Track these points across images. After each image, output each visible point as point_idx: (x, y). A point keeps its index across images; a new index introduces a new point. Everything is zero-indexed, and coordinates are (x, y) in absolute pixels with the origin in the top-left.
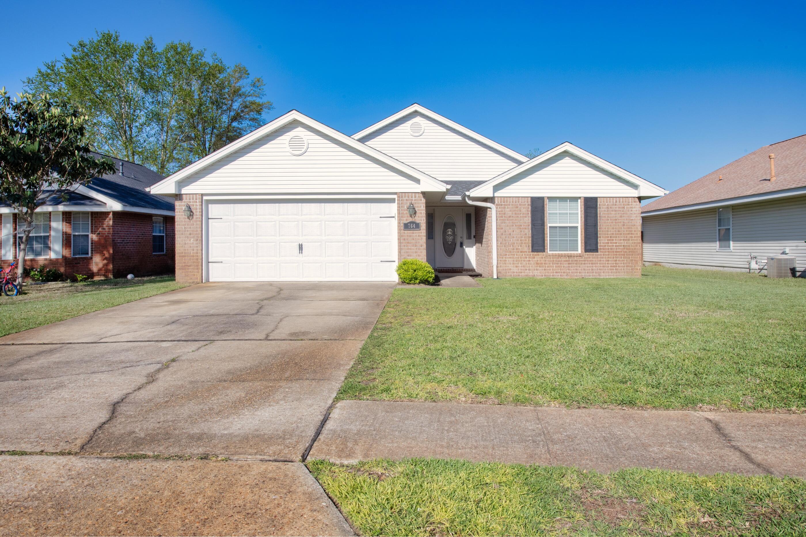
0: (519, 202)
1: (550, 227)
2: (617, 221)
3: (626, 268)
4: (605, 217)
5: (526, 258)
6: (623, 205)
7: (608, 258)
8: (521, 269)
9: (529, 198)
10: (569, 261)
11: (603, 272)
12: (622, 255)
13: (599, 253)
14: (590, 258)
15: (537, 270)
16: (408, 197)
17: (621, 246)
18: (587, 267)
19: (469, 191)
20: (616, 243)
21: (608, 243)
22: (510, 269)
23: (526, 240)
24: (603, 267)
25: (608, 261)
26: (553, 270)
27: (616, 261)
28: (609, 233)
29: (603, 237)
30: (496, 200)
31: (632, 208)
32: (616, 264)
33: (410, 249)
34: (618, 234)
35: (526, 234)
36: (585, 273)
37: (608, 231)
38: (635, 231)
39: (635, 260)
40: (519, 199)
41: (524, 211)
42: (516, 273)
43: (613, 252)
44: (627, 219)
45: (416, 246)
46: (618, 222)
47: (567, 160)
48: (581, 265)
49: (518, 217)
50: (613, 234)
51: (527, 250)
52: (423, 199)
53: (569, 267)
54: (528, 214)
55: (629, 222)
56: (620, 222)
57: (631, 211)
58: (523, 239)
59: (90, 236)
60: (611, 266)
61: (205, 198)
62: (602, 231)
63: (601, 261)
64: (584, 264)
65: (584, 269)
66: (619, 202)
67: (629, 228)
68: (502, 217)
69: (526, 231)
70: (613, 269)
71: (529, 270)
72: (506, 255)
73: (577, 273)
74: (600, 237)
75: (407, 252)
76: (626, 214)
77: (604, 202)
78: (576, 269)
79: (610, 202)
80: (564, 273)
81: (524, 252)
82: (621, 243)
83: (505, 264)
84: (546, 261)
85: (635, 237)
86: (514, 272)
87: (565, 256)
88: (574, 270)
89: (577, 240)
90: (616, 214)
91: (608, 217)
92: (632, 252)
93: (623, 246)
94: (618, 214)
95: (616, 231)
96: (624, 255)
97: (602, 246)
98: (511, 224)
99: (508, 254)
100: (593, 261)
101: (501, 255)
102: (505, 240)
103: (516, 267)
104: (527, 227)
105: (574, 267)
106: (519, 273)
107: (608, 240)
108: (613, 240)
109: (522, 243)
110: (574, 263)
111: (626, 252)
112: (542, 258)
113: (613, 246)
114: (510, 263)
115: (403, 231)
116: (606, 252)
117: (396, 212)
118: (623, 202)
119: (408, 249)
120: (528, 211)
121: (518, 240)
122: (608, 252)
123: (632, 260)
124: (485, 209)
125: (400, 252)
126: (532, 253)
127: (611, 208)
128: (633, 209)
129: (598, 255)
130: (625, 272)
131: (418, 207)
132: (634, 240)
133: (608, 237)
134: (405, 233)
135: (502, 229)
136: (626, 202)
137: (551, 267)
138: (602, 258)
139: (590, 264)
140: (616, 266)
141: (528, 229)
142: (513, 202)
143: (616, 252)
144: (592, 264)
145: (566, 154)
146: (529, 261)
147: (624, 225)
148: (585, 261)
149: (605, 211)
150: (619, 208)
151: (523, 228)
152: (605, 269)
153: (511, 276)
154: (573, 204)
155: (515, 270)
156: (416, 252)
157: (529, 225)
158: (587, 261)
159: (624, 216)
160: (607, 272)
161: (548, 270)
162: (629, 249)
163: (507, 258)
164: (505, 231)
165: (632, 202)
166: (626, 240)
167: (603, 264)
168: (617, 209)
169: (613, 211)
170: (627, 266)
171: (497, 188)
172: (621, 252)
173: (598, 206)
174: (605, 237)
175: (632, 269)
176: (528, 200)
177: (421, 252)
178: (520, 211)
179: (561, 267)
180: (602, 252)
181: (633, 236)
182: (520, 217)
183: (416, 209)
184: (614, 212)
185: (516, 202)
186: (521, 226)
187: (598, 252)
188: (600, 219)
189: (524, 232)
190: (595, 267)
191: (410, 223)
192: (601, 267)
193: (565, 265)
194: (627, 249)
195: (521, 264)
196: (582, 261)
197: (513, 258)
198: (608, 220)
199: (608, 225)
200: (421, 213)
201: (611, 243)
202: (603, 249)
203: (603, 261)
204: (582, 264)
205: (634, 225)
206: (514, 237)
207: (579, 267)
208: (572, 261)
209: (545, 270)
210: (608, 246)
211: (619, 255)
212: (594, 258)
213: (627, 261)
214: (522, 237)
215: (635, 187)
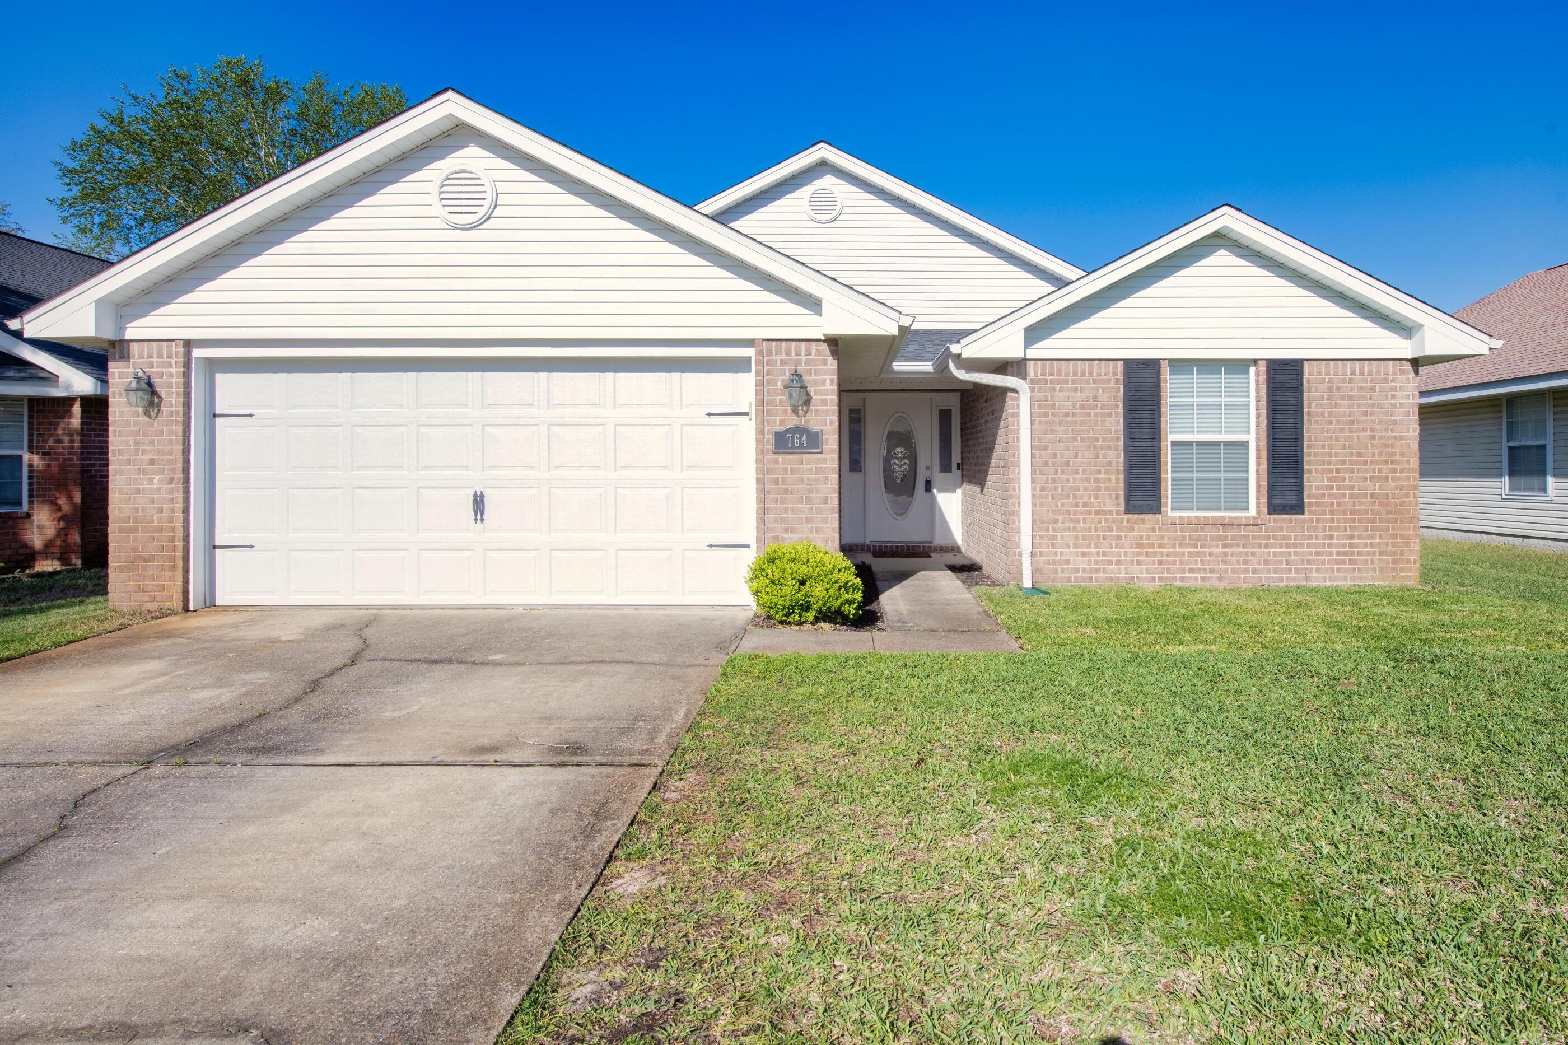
0: (1091, 374)
1: (1174, 444)
2: (1355, 426)
3: (1377, 557)
4: (1322, 414)
5: (1111, 529)
6: (1372, 380)
7: (1331, 529)
8: (1097, 562)
9: (1120, 364)
10: (1226, 537)
11: (1318, 570)
12: (1368, 520)
13: (1306, 516)
14: (1282, 529)
15: (1139, 563)
16: (788, 353)
17: (1365, 496)
18: (1275, 554)
19: (958, 342)
20: (1352, 488)
21: (1331, 488)
22: (1068, 562)
23: (1110, 480)
24: (1318, 554)
25: (1331, 537)
26: (1181, 563)
27: (1352, 537)
28: (1334, 459)
29: (1317, 471)
30: (1031, 367)
31: (1395, 389)
32: (1351, 545)
33: (793, 510)
34: (1357, 463)
35: (1110, 464)
36: (1269, 571)
37: (1330, 455)
38: (1402, 454)
39: (1402, 536)
40: (1091, 367)
41: (1104, 398)
42: (1084, 571)
43: (1345, 512)
44: (1380, 422)
45: (809, 500)
46: (1358, 430)
47: (1222, 259)
48: (1258, 551)
49: (1089, 415)
50: (1344, 462)
51: (1114, 509)
52: (830, 359)
53: (1225, 554)
54: (1117, 406)
55: (1386, 430)
56: (1364, 430)
57: (1394, 397)
58: (1102, 476)
60: (1338, 553)
61: (197, 353)
62: (1315, 454)
63: (1310, 537)
64: (1267, 546)
65: (1267, 562)
66: (1362, 373)
67: (1386, 446)
68: (1046, 415)
69: (1112, 453)
70: (1344, 562)
71: (1118, 563)
72: (1056, 521)
73: (1247, 571)
74: (1310, 471)
75: (783, 520)
76: (1379, 406)
77: (1319, 373)
78: (1245, 562)
79: (1336, 373)
80: (1212, 571)
81: (1105, 513)
82: (1366, 488)
83: (1054, 546)
84: (1162, 537)
85: (1402, 471)
86: (1077, 570)
87: (1215, 524)
88: (1238, 562)
89: (1247, 479)
90: (1351, 406)
91: (1331, 414)
92: (1394, 512)
93: (1372, 495)
94: (1359, 405)
95: (1352, 454)
96: (1373, 521)
97: (1315, 496)
98: (1070, 435)
99: (1060, 518)
100: (1289, 537)
101: (1042, 522)
102: (1054, 480)
103: (1084, 554)
104: (1112, 444)
105: (1240, 554)
106: (1092, 571)
107: (1330, 479)
108: (1344, 479)
109: (1099, 488)
110: (1238, 545)
111: (1378, 512)
112: (1153, 529)
113: (1344, 495)
114: (1068, 546)
115: (770, 457)
116: (1324, 513)
117: (752, 397)
118: (1370, 373)
119: (786, 511)
120: (1115, 398)
121: (1088, 480)
122: (1332, 512)
123: (1394, 536)
124: (1002, 392)
125: (762, 520)
126: (1126, 517)
127: (1338, 389)
128: (1398, 393)
129: (1304, 521)
130: (1374, 569)
131: (815, 383)
132: (1400, 479)
133: (1331, 471)
134: (776, 462)
135: (1046, 448)
136: (1378, 373)
137: (1176, 554)
138: (1316, 529)
139: (1281, 546)
140: (1352, 554)
141: (1117, 448)
142: (1075, 374)
143: (1352, 512)
144: (1287, 546)
145: (1220, 239)
146: (1119, 537)
147: (1373, 438)
148: (1268, 538)
149: (1322, 398)
150: (1361, 389)
151: (1102, 447)
152: (1323, 562)
153: (1069, 579)
154: (1237, 379)
155: (1081, 563)
156: (809, 521)
157: (1118, 439)
158: (1275, 538)
159: (1372, 414)
160: (1326, 570)
161: (1168, 563)
162: (1388, 504)
163: (1060, 530)
164: (1055, 456)
165: (1394, 373)
166: (1379, 479)
167: (1316, 545)
168: (1355, 393)
169: (1343, 398)
170: (1381, 553)
171: (1035, 333)
172: (1366, 512)
173: (1305, 384)
174: (1324, 471)
175: (1394, 562)
176: (1115, 367)
177: (825, 520)
178: (1095, 398)
179: (1205, 553)
180: (1314, 513)
181: (1398, 467)
182: (1096, 415)
183: (811, 389)
184: (1346, 402)
185: (1083, 375)
186: (1097, 439)
187: (1303, 513)
188: (1309, 421)
189: (1105, 456)
190: (1296, 554)
191: (794, 430)
192: (1310, 554)
193: (1215, 551)
194: (1381, 504)
195: (1096, 546)
196: (1260, 537)
197: (1075, 529)
198: (1331, 423)
199: (1331, 438)
200: (824, 402)
201: (1338, 488)
202: (1318, 504)
203: (1317, 538)
204: (1260, 545)
205: (1401, 438)
206: (1077, 472)
207: (1253, 555)
208: (1234, 537)
209: (1160, 562)
210: (1330, 496)
211: (1360, 521)
212: (1293, 529)
213: (1381, 536)
214: (1099, 472)
215: (1404, 329)
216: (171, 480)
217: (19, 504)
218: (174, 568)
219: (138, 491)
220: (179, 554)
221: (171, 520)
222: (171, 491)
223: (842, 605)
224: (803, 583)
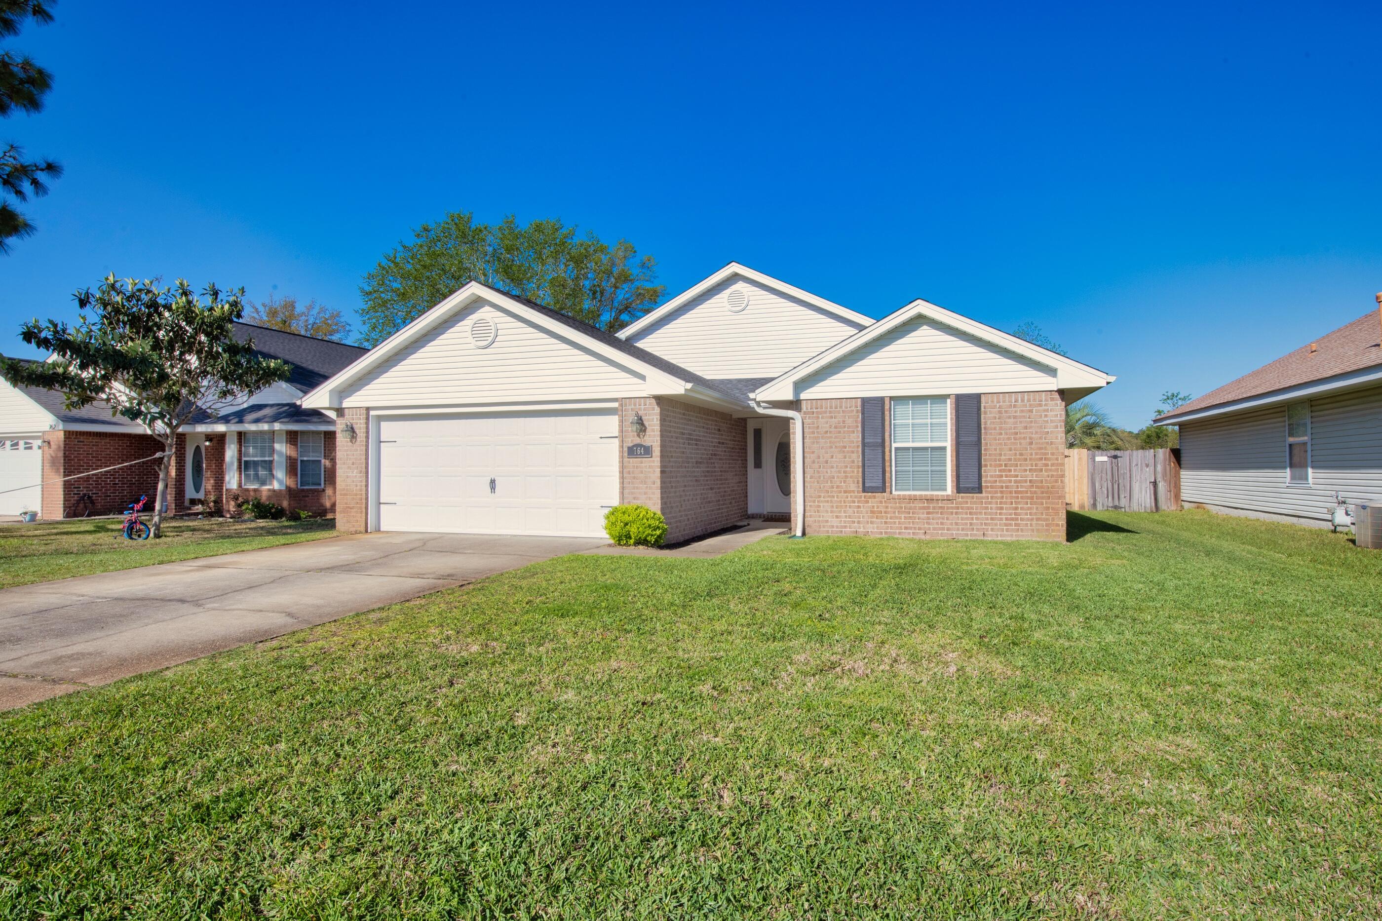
0: (841, 407)
1: (896, 449)
2: (1018, 436)
3: (1034, 522)
4: (995, 429)
5: (854, 502)
6: (1030, 405)
7: (1001, 503)
8: (845, 522)
9: (859, 400)
10: (929, 508)
11: (992, 530)
12: (1028, 498)
13: (984, 495)
14: (967, 502)
15: (872, 523)
16: (635, 405)
17: (1026, 481)
18: (962, 519)
19: (753, 391)
20: (1017, 476)
21: (1001, 476)
22: (827, 521)
23: (853, 472)
24: (992, 519)
25: (1002, 508)
26: (899, 523)
27: (1016, 508)
28: (1003, 457)
29: (991, 465)
30: (804, 406)
31: (1047, 410)
32: (1016, 514)
33: (637, 488)
34: (1019, 460)
35: (853, 462)
36: (958, 530)
37: (1001, 455)
38: (1053, 454)
39: (1053, 509)
40: (841, 403)
41: (849, 421)
42: (837, 527)
43: (1011, 492)
44: (1036, 433)
45: (645, 483)
46: (1020, 438)
47: (925, 331)
48: (950, 517)
49: (840, 432)
50: (1010, 460)
51: (856, 489)
52: (656, 407)
53: (928, 518)
54: (857, 427)
55: (1041, 438)
56: (1024, 438)
57: (1046, 416)
58: (848, 469)
59: (323, 461)
60: (1007, 519)
61: (372, 413)
62: (990, 455)
63: (987, 508)
64: (956, 513)
65: (956, 524)
66: (1023, 401)
67: (1041, 449)
68: (813, 433)
69: (854, 456)
70: (1011, 525)
71: (859, 522)
72: (820, 497)
73: (943, 529)
74: (986, 466)
75: (633, 493)
76: (1036, 422)
77: (992, 402)
78: (942, 524)
79: (1004, 402)
80: (920, 529)
81: (850, 492)
82: (1026, 476)
83: (818, 511)
84: (887, 507)
85: (1052, 465)
86: (833, 527)
87: (921, 499)
88: (937, 523)
89: (945, 471)
90: (1015, 423)
91: (1001, 428)
92: (1046, 493)
93: (1030, 481)
94: (1021, 422)
95: (1016, 454)
96: (1032, 498)
97: (990, 482)
98: (829, 445)
99: (822, 495)
100: (972, 508)
101: (811, 497)
102: (818, 472)
103: (837, 517)
104: (855, 449)
105: (939, 518)
106: (842, 527)
107: (1000, 471)
108: (1010, 471)
109: (846, 477)
110: (937, 513)
111: (1035, 492)
112: (881, 502)
113: (1010, 481)
114: (827, 512)
115: (626, 460)
116: (996, 492)
117: (617, 428)
118: (1029, 400)
119: (634, 488)
120: (856, 422)
121: (840, 472)
122: (1002, 492)
123: (1048, 508)
124: (786, 421)
125: (622, 493)
126: (863, 494)
127: (1006, 412)
128: (1049, 413)
129: (982, 498)
130: (1033, 530)
131: (648, 420)
132: (1051, 470)
133: (1001, 465)
134: (629, 462)
135: (813, 452)
136: (1034, 400)
137: (896, 518)
138: (990, 503)
139: (966, 514)
140: (1017, 519)
141: (858, 452)
142: (831, 407)
143: (1016, 492)
144: (971, 513)
145: (920, 320)
146: (859, 507)
147: (1031, 443)
148: (958, 508)
149: (995, 418)
150: (1022, 411)
151: (848, 452)
152: (996, 525)
153: (828, 532)
154: (937, 407)
155: (835, 522)
156: (645, 493)
157: (858, 447)
158: (962, 508)
159: (1031, 427)
160: (998, 530)
161: (891, 523)
162: (1042, 487)
163: (822, 502)
164: (819, 457)
165: (1046, 400)
166: (1035, 470)
167: (990, 514)
168: (1018, 414)
169: (1009, 417)
170: (1038, 519)
171: (801, 385)
172: (1027, 492)
173: (983, 409)
174: (996, 466)
175: (1047, 525)
176: (856, 403)
177: (653, 493)
178: (844, 422)
179: (915, 518)
180: (990, 492)
181: (1050, 463)
182: (844, 432)
183: (646, 423)
184: (1012, 420)
185: (836, 408)
186: (845, 447)
187: (981, 492)
188: (986, 433)
189: (850, 457)
190: (977, 519)
191: (637, 446)
192: (987, 519)
193: (922, 516)
194: (1037, 487)
195: (845, 512)
196: (952, 508)
197: (831, 502)
198: (1001, 434)
199: (1001, 444)
200: (653, 431)
201: (1006, 476)
202: (992, 487)
203: (991, 508)
204: (952, 513)
205: (1052, 443)
206: (832, 467)
207: (947, 519)
208: (934, 508)
209: (886, 523)
210: (1000, 481)
211: (1022, 498)
212: (975, 503)
213: (1037, 508)
214: (847, 467)
215: (1052, 371)
216: (361, 472)
217: (320, 484)
218: (361, 512)
219: (348, 477)
220: (364, 506)
221: (361, 490)
222: (361, 477)
223: (647, 536)
224: (626, 524)
